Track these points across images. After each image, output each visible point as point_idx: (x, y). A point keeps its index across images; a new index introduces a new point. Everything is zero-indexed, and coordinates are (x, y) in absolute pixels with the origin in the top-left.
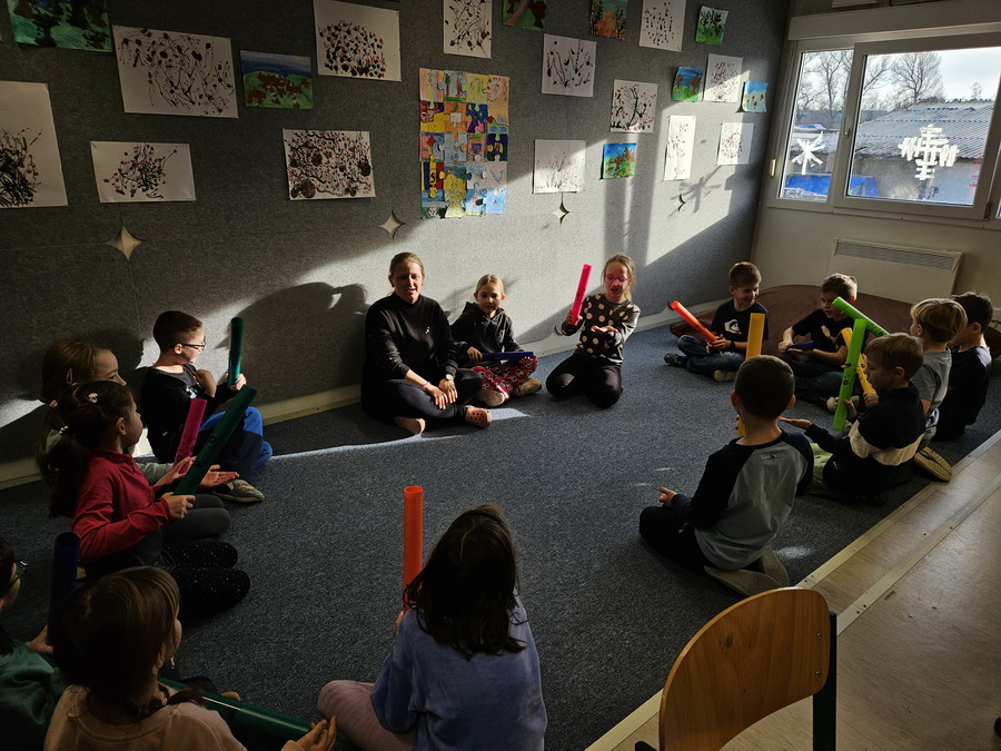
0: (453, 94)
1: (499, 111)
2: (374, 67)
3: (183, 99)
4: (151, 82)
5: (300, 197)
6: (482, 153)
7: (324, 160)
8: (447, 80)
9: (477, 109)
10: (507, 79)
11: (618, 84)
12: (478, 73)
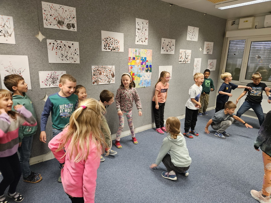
0: (137, 55)
1: (150, 59)
2: (117, 48)
3: (65, 59)
4: (56, 54)
5: (95, 84)
6: (145, 70)
7: (102, 74)
8: (136, 51)
9: (144, 58)
10: (152, 50)
11: (181, 51)
12: (144, 49)
